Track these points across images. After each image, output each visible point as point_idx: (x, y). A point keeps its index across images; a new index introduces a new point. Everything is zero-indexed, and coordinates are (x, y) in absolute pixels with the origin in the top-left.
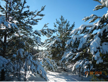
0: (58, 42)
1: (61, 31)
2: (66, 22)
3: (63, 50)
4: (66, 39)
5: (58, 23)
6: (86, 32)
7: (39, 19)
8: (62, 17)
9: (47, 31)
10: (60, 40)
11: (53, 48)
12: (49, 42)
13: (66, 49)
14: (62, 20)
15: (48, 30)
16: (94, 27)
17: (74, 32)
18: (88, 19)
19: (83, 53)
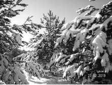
0: (46, 41)
1: (49, 28)
2: (54, 18)
3: (52, 51)
4: (55, 37)
5: (45, 19)
6: (83, 26)
7: (19, 10)
8: (50, 12)
9: (30, 26)
10: (48, 39)
11: (39, 48)
12: (35, 42)
13: (55, 49)
14: (50, 15)
15: (32, 24)
16: (93, 19)
17: (67, 26)
18: (83, 11)
19: (79, 55)
